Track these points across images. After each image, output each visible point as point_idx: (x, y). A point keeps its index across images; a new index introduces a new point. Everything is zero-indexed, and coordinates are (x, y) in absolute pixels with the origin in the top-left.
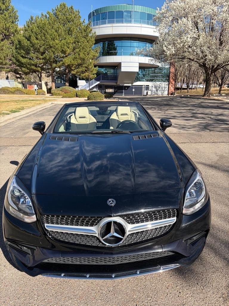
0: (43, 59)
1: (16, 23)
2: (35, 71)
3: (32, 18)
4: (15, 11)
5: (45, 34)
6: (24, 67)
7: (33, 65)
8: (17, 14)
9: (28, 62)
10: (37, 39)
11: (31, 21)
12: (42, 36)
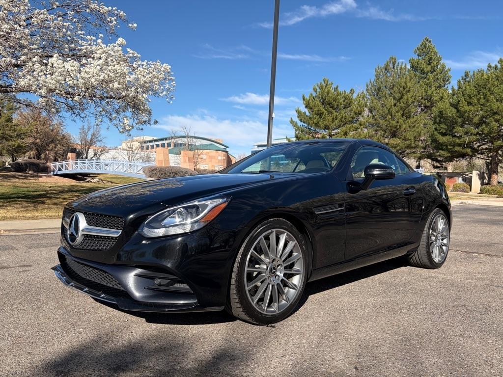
0: (478, 133)
1: (446, 86)
2: (463, 156)
3: (467, 75)
4: (446, 70)
5: (487, 95)
6: (443, 150)
7: (459, 145)
8: (450, 74)
9: (451, 140)
10: (469, 104)
11: (465, 79)
12: (480, 98)
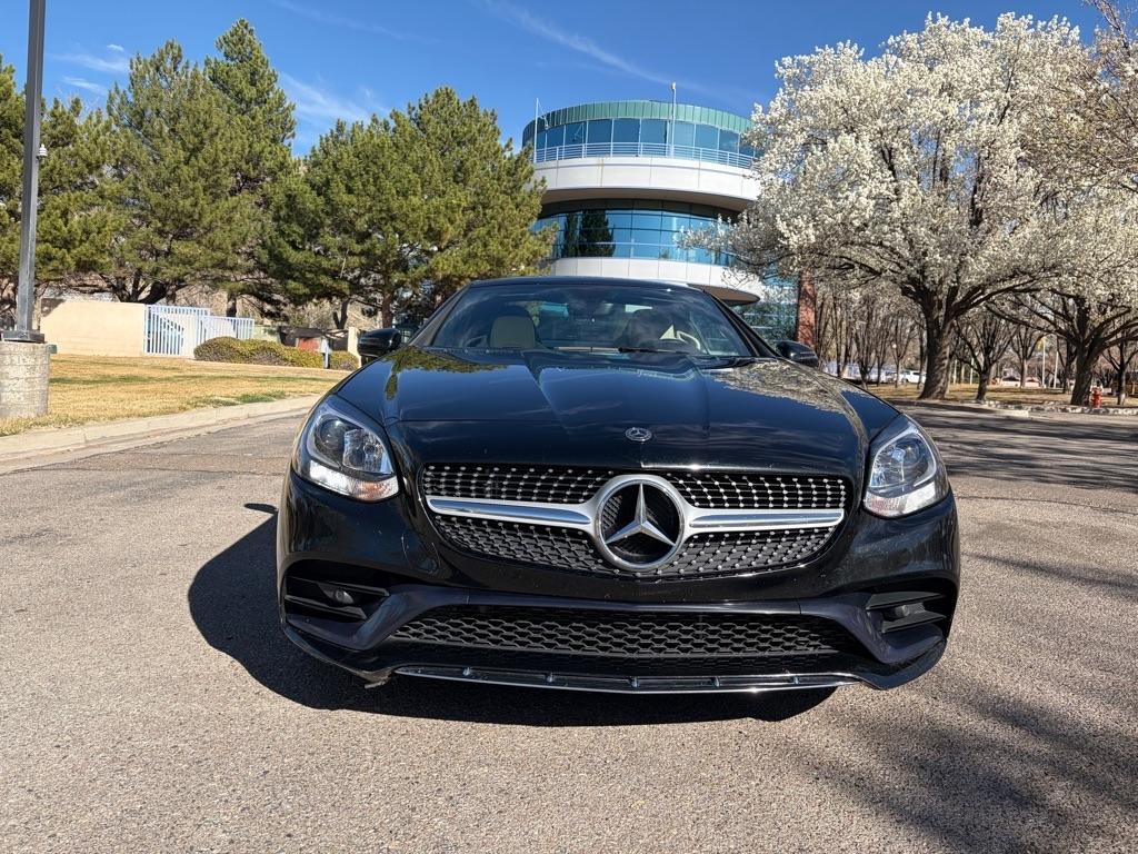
0: (362, 253)
1: (286, 142)
2: (328, 294)
3: (340, 127)
4: (286, 106)
5: (378, 178)
6: (295, 280)
7: (326, 272)
8: (293, 115)
9: (312, 260)
10: (350, 191)
11: (337, 137)
12: (368, 181)
